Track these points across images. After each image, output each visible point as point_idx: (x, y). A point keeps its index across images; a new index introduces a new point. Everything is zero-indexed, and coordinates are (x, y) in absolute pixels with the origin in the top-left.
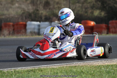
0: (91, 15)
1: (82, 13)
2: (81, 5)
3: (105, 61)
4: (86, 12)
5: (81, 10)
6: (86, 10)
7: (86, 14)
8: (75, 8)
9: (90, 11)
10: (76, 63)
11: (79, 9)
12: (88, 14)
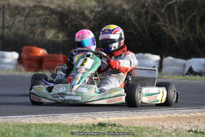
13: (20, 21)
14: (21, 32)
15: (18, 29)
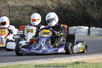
0: (28, 21)
1: (21, 19)
2: (19, 12)
3: (46, 60)
4: (24, 18)
5: (19, 16)
6: (24, 17)
7: (24, 20)
8: (15, 15)
9: (27, 17)
10: (21, 62)
11: (18, 15)
12: (25, 20)
13: (18, 13)
14: (18, 19)
15: (17, 17)
